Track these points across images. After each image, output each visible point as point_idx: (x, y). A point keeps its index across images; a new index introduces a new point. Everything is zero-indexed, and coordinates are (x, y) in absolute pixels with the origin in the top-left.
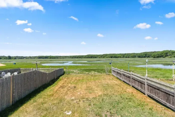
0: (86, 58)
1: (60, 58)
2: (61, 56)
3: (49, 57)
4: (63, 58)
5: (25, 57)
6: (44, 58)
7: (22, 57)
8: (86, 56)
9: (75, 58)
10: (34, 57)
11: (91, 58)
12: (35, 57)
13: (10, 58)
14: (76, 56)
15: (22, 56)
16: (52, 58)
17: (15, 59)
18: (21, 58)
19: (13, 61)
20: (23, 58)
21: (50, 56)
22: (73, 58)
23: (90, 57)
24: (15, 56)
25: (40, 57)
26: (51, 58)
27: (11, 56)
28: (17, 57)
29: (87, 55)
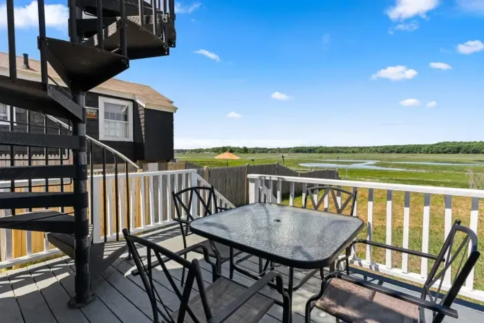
0: (432, 153)
1: (346, 153)
2: (347, 148)
3: (318, 150)
4: (353, 152)
5: (269, 150)
6: (305, 152)
7: (265, 149)
8: (432, 146)
9: (392, 152)
10: (285, 149)
11: (454, 153)
12: (288, 149)
13: (246, 150)
14: (395, 147)
15: (264, 147)
16: (326, 152)
17: (254, 152)
18: (263, 152)
19: (249, 157)
20: (267, 152)
21: (321, 147)
22: (383, 153)
23: (450, 151)
24: (254, 147)
25: (298, 150)
26: (321, 152)
27: (248, 147)
28: (257, 149)
29: (438, 144)
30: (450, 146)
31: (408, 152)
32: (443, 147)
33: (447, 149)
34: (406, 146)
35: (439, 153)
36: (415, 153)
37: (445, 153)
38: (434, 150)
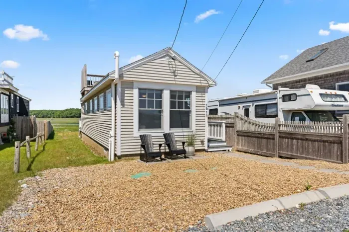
30: (74, 112)
31: (43, 117)
32: (70, 112)
33: (73, 115)
34: (42, 111)
35: (68, 117)
36: (49, 117)
37: (72, 117)
38: (64, 115)
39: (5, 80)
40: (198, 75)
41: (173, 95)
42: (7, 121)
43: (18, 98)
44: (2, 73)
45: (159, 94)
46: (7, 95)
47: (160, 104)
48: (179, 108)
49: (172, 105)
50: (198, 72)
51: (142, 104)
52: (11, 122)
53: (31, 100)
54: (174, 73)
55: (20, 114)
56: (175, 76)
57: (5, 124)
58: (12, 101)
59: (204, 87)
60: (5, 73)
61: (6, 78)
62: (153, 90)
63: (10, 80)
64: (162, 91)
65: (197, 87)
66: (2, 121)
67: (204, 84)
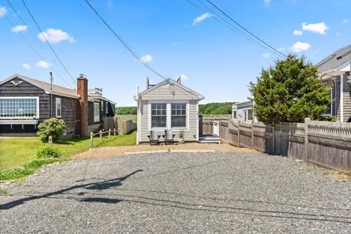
39: (96, 93)
40: (189, 92)
41: (173, 106)
42: (98, 120)
43: (107, 103)
44: (94, 88)
45: (164, 106)
46: (98, 102)
47: (165, 113)
48: (177, 114)
49: (173, 112)
50: (189, 91)
51: (153, 112)
52: (101, 121)
53: (116, 104)
54: (173, 93)
55: (108, 115)
56: (174, 95)
57: (97, 123)
58: (102, 106)
59: (196, 100)
60: (96, 88)
61: (97, 91)
62: (160, 104)
63: (100, 92)
64: (166, 104)
65: (190, 100)
66: (95, 121)
67: (195, 98)
